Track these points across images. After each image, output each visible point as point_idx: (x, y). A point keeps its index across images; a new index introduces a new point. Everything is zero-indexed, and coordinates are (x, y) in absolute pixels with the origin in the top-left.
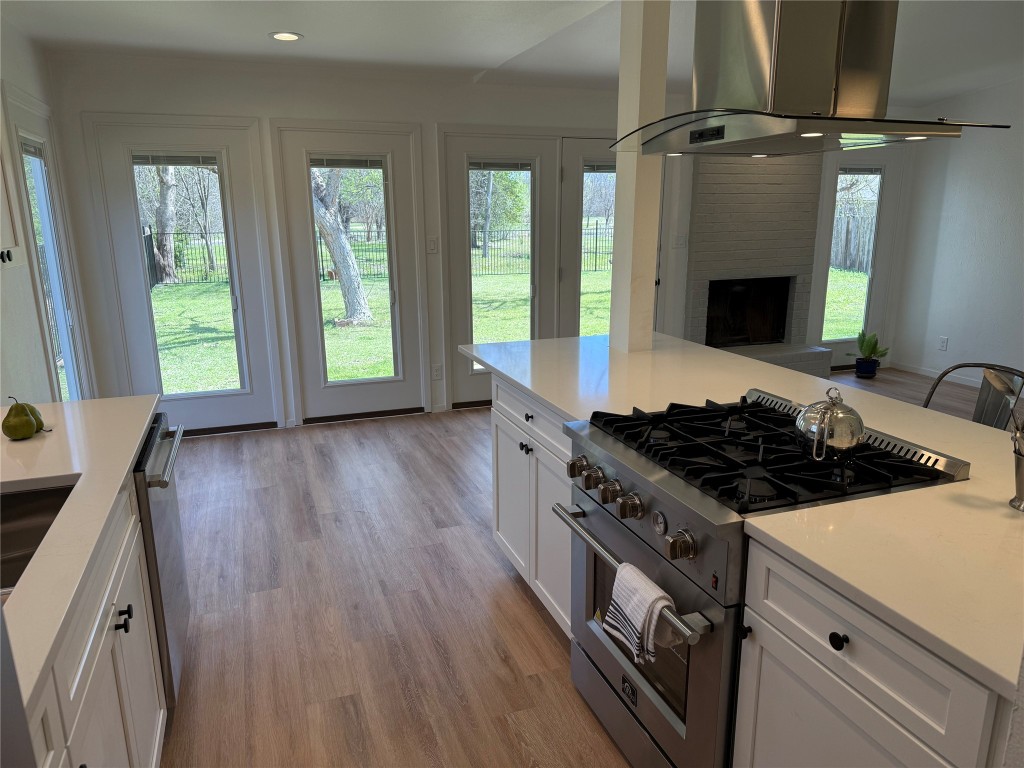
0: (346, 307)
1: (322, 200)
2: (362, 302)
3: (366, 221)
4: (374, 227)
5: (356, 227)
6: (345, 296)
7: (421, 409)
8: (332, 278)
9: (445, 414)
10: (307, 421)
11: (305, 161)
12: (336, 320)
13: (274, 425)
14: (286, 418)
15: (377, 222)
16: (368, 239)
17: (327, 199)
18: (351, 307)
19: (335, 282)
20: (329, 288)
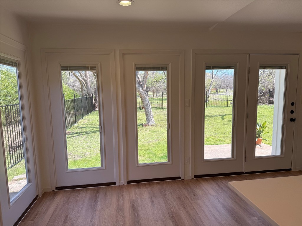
0: (147, 120)
1: (141, 86)
2: (152, 118)
3: (153, 91)
4: (155, 93)
5: (150, 93)
6: (146, 116)
7: (180, 178)
8: (143, 109)
9: (190, 181)
10: (129, 182)
11: (134, 68)
12: (143, 124)
13: (114, 184)
14: (120, 181)
15: (156, 92)
16: (153, 97)
17: (143, 86)
18: (148, 120)
19: (144, 110)
20: (142, 112)
